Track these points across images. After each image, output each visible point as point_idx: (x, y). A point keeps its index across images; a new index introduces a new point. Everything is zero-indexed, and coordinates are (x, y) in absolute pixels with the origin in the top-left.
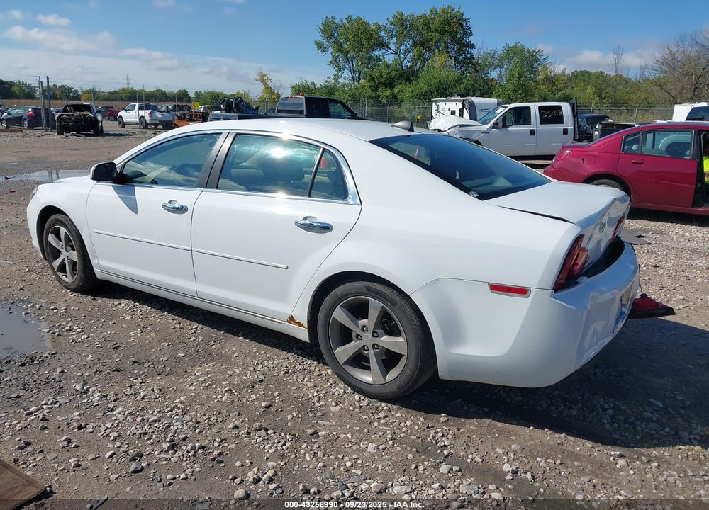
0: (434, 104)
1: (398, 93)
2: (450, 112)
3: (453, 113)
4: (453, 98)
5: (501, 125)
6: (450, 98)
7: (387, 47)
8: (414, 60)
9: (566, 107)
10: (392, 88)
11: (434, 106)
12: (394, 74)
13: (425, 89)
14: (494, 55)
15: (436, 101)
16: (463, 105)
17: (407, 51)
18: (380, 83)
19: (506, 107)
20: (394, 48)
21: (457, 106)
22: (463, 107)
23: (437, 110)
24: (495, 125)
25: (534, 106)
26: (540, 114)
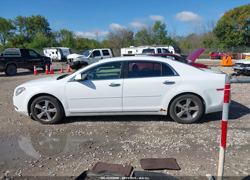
0: (44, 50)
1: (25, 46)
2: (52, 52)
3: (53, 53)
4: (52, 48)
5: (93, 56)
6: (51, 48)
7: (16, 29)
8: (28, 34)
9: (109, 50)
10: (22, 44)
11: (44, 51)
12: (22, 39)
13: (37, 44)
14: (57, 32)
15: (45, 49)
16: (57, 50)
17: (24, 31)
18: (16, 42)
19: (92, 51)
20: (19, 29)
21: (55, 51)
22: (57, 51)
23: (46, 52)
24: (91, 57)
25: (101, 50)
26: (103, 53)
